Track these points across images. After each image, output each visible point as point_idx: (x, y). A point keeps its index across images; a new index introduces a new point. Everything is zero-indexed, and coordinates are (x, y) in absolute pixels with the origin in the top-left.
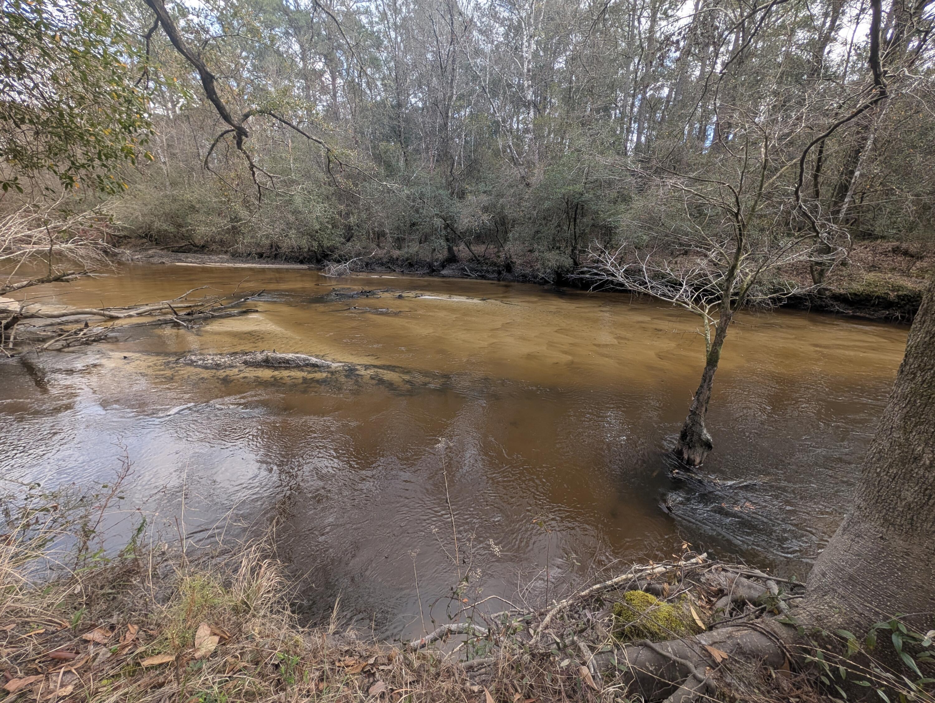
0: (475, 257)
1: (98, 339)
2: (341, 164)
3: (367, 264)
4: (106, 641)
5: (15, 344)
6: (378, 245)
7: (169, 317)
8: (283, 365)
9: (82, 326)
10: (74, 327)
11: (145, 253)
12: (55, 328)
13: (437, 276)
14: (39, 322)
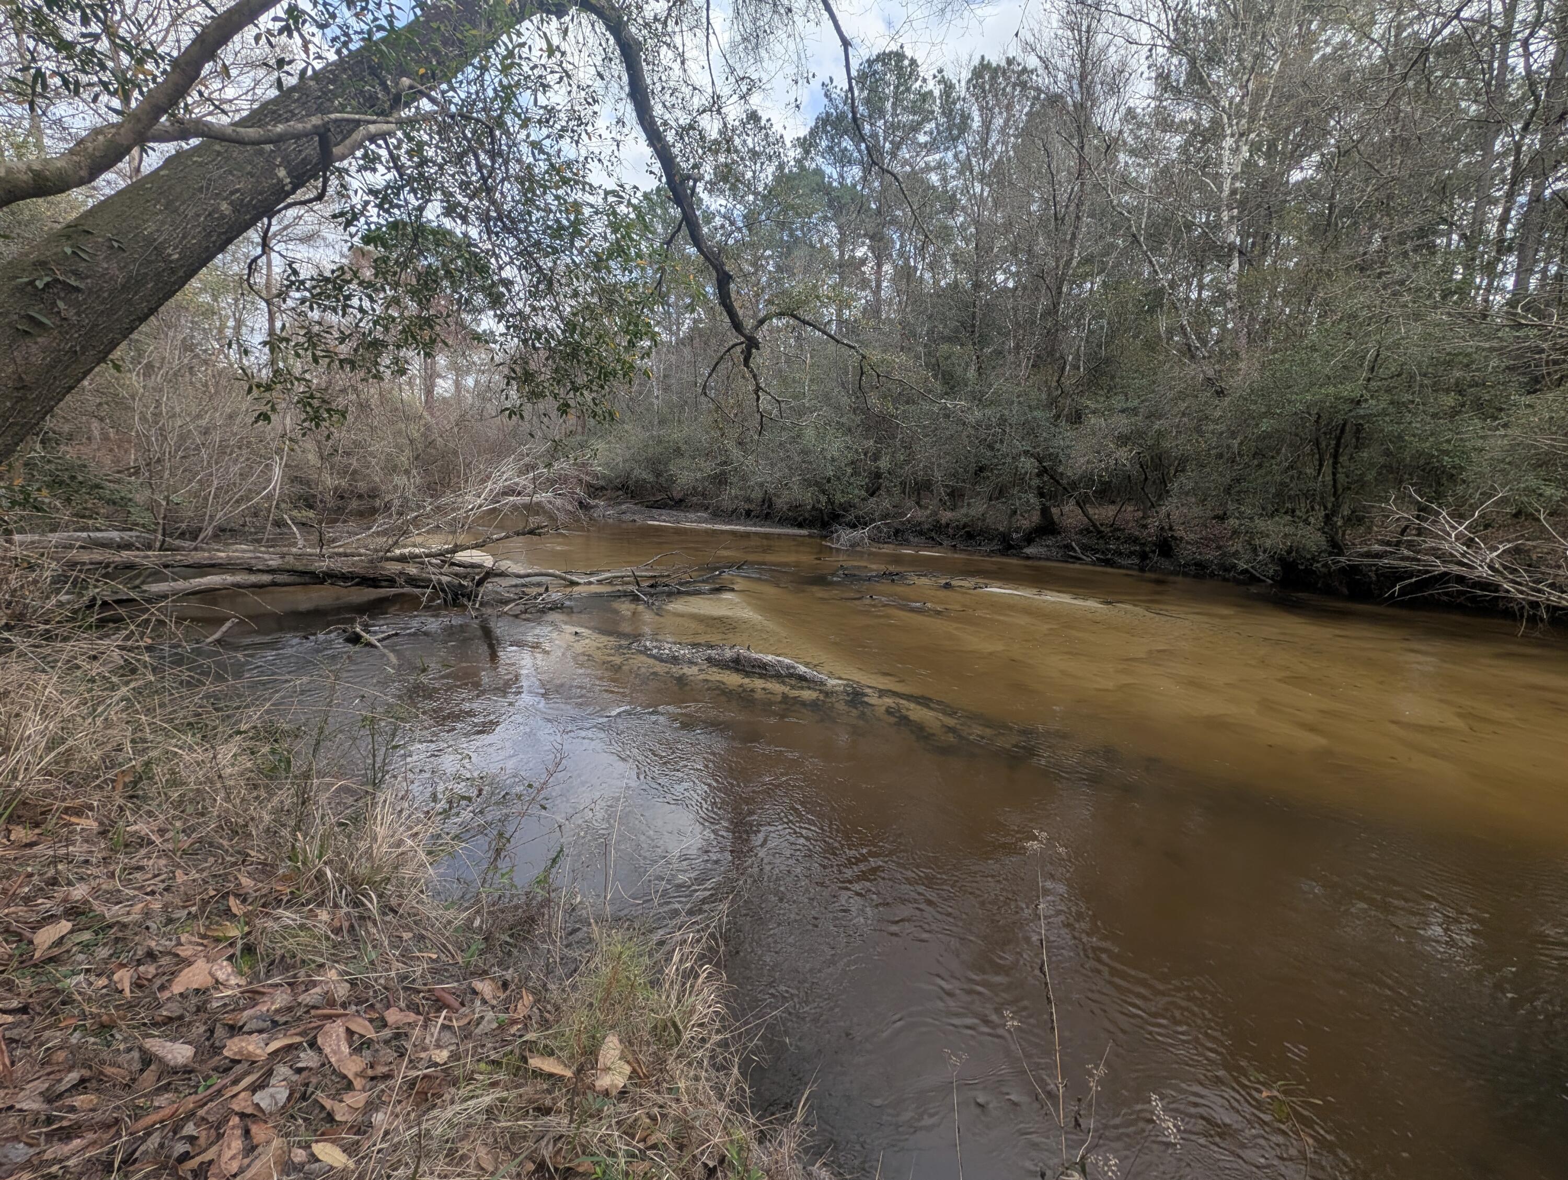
0: (1094, 525)
1: (556, 607)
2: (878, 376)
3: (897, 532)
4: (495, 1002)
5: (481, 604)
6: (918, 503)
7: (631, 588)
8: (757, 670)
9: (542, 590)
10: (534, 591)
11: (618, 509)
12: (518, 590)
13: (1019, 556)
14: (506, 582)
